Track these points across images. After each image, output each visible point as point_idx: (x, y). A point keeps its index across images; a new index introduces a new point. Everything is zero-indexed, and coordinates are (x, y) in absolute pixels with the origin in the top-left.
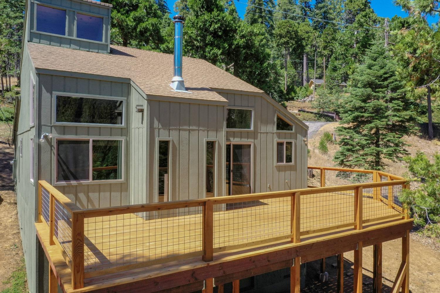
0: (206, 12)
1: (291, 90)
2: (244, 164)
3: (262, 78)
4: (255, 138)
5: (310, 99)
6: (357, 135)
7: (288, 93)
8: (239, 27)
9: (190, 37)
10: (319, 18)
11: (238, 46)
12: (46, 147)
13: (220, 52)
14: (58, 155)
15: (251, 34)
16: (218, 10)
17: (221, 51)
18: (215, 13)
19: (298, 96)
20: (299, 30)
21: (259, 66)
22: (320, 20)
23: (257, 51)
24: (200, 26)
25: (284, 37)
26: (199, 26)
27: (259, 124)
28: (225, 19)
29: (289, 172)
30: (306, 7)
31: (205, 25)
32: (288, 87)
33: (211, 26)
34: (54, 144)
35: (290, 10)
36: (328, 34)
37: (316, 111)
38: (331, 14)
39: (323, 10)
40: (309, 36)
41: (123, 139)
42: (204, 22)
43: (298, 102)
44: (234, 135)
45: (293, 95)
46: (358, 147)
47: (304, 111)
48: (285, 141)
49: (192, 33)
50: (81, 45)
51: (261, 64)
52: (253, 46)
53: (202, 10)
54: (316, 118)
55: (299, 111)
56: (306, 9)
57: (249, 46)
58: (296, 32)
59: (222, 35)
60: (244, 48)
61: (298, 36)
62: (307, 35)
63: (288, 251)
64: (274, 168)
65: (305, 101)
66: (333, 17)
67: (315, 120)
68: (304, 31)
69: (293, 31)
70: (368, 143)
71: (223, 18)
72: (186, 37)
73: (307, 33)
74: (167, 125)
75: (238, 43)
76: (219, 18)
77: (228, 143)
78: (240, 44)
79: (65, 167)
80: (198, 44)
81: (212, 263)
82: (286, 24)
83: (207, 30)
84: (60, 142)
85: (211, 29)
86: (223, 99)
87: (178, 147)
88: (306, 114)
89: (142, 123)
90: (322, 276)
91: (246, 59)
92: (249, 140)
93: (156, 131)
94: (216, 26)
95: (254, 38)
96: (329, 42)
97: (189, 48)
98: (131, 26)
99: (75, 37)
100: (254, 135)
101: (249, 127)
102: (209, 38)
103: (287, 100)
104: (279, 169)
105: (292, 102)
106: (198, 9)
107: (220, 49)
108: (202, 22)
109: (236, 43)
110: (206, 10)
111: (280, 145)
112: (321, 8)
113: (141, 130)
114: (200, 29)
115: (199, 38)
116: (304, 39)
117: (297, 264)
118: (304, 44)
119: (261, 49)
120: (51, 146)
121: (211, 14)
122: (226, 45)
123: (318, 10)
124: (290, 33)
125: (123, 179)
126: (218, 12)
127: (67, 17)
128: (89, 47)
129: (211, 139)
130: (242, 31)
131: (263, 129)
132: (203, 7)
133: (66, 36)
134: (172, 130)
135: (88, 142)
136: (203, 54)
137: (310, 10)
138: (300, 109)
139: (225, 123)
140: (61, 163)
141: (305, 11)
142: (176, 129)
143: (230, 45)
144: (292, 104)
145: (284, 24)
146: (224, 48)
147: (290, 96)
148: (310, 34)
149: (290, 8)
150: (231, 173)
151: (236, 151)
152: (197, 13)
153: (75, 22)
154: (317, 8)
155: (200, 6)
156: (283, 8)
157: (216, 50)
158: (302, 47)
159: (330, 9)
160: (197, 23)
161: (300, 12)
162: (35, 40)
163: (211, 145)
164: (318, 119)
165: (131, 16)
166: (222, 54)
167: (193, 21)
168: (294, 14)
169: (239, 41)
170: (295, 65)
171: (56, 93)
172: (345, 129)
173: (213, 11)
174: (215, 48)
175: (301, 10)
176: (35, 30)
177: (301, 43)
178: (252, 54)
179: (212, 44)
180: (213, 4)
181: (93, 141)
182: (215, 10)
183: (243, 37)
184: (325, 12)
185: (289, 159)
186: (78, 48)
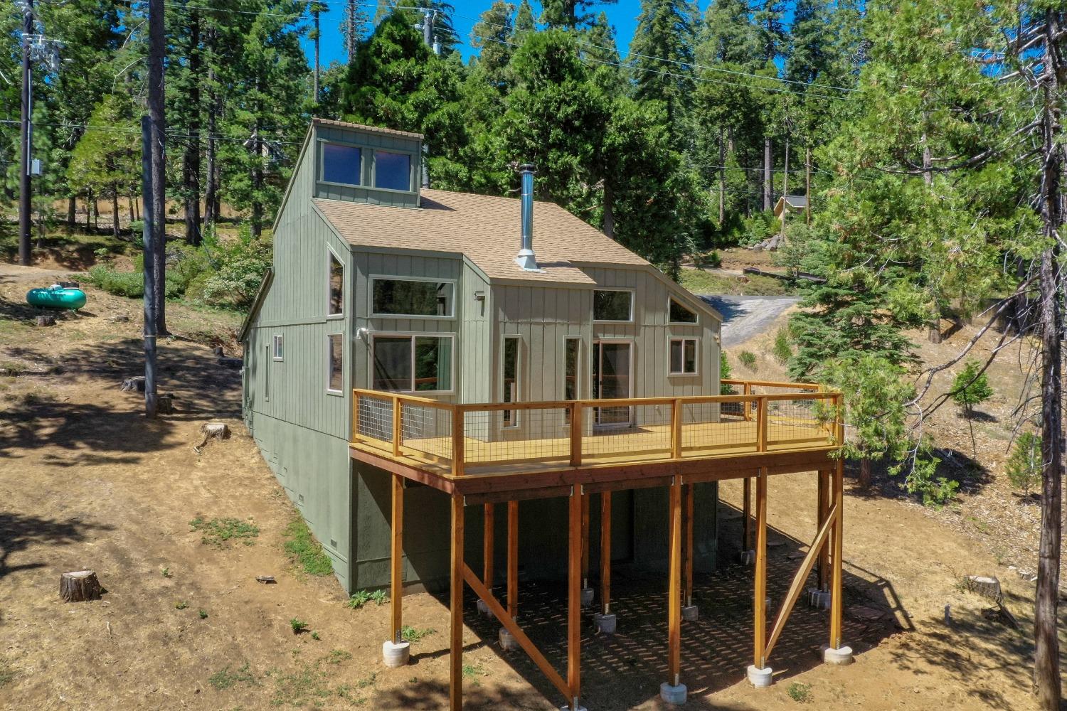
0: (549, 82)
1: (732, 222)
2: (619, 376)
3: (661, 208)
4: (636, 334)
5: (773, 243)
6: (827, 328)
7: (726, 230)
8: (615, 109)
9: (518, 131)
10: (801, 55)
11: (613, 149)
12: (361, 348)
13: (575, 161)
14: (375, 356)
15: (641, 123)
16: (573, 78)
17: (579, 158)
18: (568, 83)
19: (748, 238)
20: (752, 88)
21: (655, 186)
22: (803, 59)
23: (651, 156)
24: (538, 110)
25: (717, 105)
26: (535, 109)
27: (642, 311)
28: (587, 95)
29: (690, 387)
30: (771, 29)
31: (547, 108)
32: (726, 214)
33: (558, 109)
34: (371, 341)
35: (735, 36)
36: (819, 93)
37: (783, 271)
38: (830, 44)
39: (809, 37)
40: (774, 99)
41: (452, 335)
42: (547, 102)
43: (746, 251)
44: (605, 330)
45: (737, 234)
46: (827, 350)
47: (757, 273)
48: (683, 339)
49: (522, 122)
50: (381, 198)
51: (661, 181)
52: (644, 145)
53: (541, 76)
54: (783, 288)
55: (747, 272)
56: (771, 35)
57: (634, 145)
58: (745, 93)
59: (580, 126)
60: (626, 151)
61: (750, 100)
62: (770, 98)
63: (666, 466)
64: (667, 381)
65: (761, 249)
66: (834, 52)
67: (779, 293)
68: (763, 90)
69: (737, 91)
70: (845, 343)
71: (584, 93)
72: (509, 130)
73: (771, 93)
74: (514, 316)
75: (614, 143)
76: (576, 93)
77: (596, 342)
78: (616, 144)
79: (383, 373)
80: (534, 144)
81: (580, 468)
82: (722, 75)
83: (551, 117)
84: (378, 340)
85: (560, 115)
86: (589, 280)
87: (528, 346)
88: (759, 279)
89: (482, 315)
90: (745, 555)
91: (629, 172)
92: (627, 337)
93: (501, 326)
94: (570, 110)
95: (644, 130)
96: (822, 113)
97: (515, 151)
98: (411, 120)
99: (372, 187)
100: (635, 329)
101: (627, 318)
102: (556, 133)
103: (723, 246)
104: (674, 381)
105: (734, 250)
106: (534, 76)
107: (576, 155)
108: (542, 102)
109: (608, 142)
110: (550, 77)
111: (675, 344)
112: (806, 32)
113: (480, 324)
114: (537, 115)
115: (535, 132)
116: (762, 107)
117: (678, 483)
118: (764, 118)
119: (660, 152)
120: (367, 345)
121: (560, 85)
122: (589, 147)
123: (797, 36)
124: (732, 94)
125: (452, 391)
126: (574, 82)
127: (363, 157)
128: (391, 200)
129: (572, 336)
130: (621, 119)
131: (649, 319)
132: (543, 72)
133: (361, 186)
134: (522, 323)
135: (409, 339)
136: (543, 164)
137: (781, 38)
138: (748, 267)
139: (592, 313)
140: (379, 366)
141: (768, 37)
142: (526, 323)
143: (597, 147)
144: (732, 255)
145: (717, 74)
146: (586, 152)
147: (730, 238)
148: (776, 95)
149: (735, 32)
150: (600, 387)
151: (608, 353)
152: (532, 82)
153: (374, 165)
154: (796, 31)
155: (538, 69)
156: (718, 31)
157: (568, 158)
158: (761, 126)
159: (827, 32)
160: (532, 104)
161: (756, 42)
162: (321, 194)
163: (572, 345)
164: (786, 290)
165: (410, 101)
166: (581, 163)
167: (524, 99)
168: (743, 47)
169: (614, 136)
170: (746, 161)
171: (373, 276)
172: (807, 315)
173: (564, 79)
174: (566, 154)
175: (760, 38)
176: (321, 181)
177: (757, 116)
178: (640, 161)
179: (560, 145)
180: (564, 66)
181: (417, 338)
182: (568, 77)
183: (623, 129)
184: (814, 42)
185: (690, 367)
186: (377, 202)
